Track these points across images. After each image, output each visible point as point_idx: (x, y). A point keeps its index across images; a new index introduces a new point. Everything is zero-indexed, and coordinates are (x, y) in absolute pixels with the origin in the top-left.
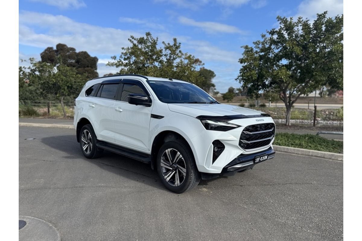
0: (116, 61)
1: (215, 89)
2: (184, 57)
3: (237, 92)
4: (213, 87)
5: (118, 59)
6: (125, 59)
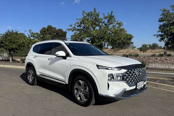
0: (72, 28)
1: (133, 45)
2: (116, 22)
3: (148, 47)
4: (132, 44)
5: (73, 26)
6: (78, 26)
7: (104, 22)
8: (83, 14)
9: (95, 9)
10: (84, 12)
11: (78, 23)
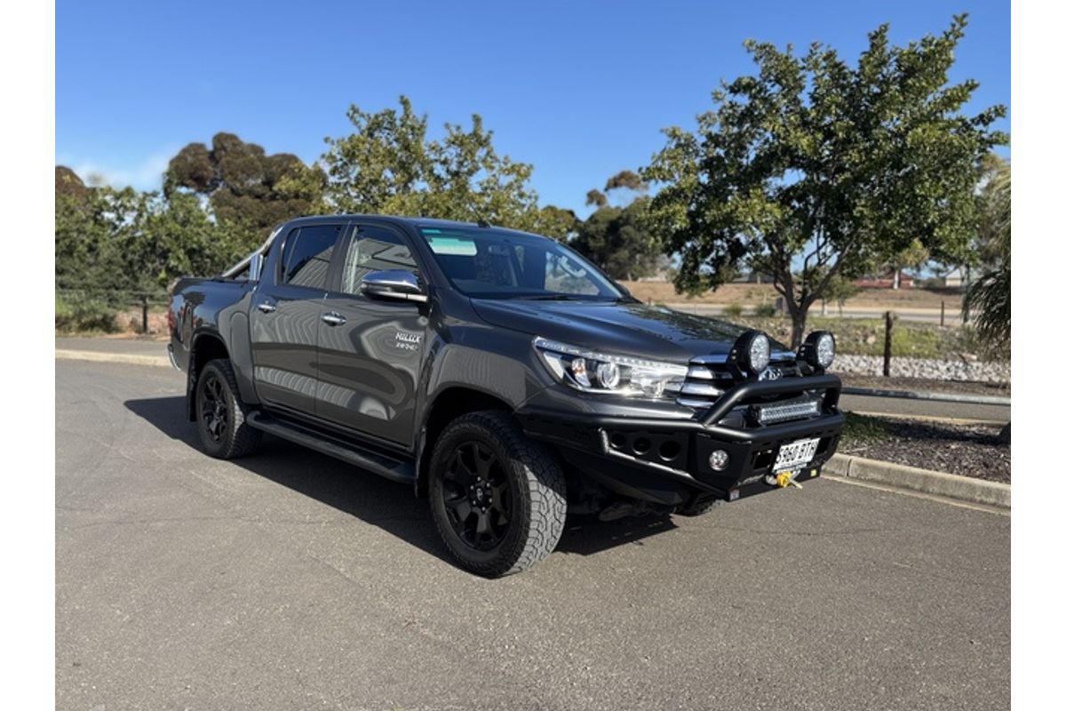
2: (500, 166)
7: (444, 162)
8: (350, 123)
9: (405, 103)
10: (355, 111)
11: (332, 158)
